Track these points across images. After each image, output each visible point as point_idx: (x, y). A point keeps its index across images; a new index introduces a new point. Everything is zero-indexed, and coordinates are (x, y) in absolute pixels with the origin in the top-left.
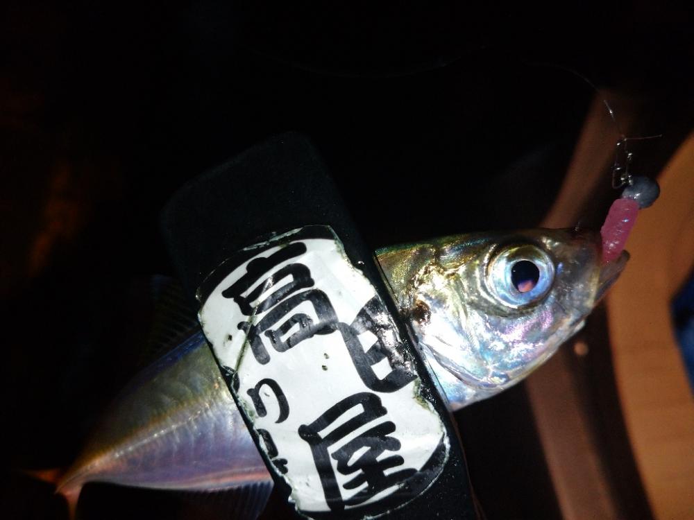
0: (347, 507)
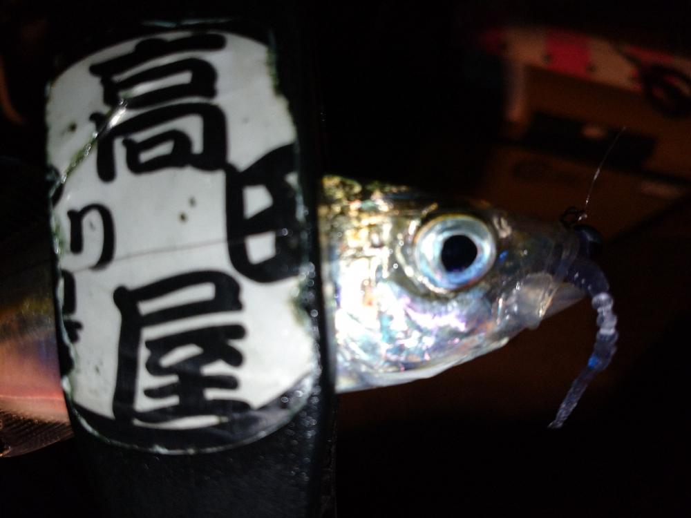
0: (137, 422)
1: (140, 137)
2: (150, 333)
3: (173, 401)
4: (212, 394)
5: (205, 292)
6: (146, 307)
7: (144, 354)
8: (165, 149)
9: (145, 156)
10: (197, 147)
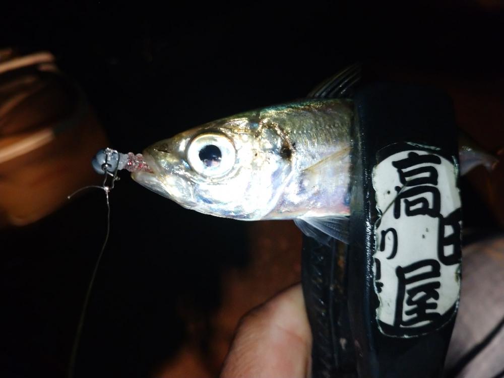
0: (401, 326)
1: (411, 199)
2: (409, 287)
3: (415, 315)
4: (428, 311)
5: (428, 269)
6: (408, 276)
7: (407, 296)
8: (419, 206)
9: (412, 208)
10: (431, 206)
